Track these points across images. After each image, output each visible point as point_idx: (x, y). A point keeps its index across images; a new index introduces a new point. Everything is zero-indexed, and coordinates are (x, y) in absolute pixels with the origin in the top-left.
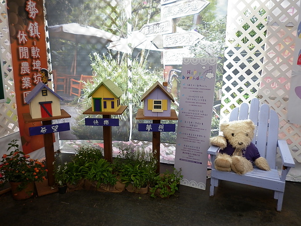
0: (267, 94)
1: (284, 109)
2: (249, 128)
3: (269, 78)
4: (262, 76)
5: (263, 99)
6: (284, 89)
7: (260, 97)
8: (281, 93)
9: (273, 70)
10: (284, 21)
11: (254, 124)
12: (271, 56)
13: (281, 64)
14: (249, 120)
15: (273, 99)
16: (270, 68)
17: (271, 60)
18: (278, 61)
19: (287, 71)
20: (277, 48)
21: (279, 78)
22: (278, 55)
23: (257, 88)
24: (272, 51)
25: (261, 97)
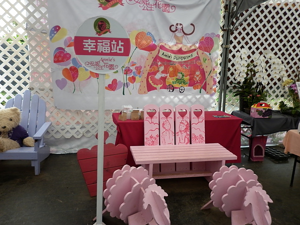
0: (36, 86)
1: (52, 97)
2: (13, 114)
3: (36, 73)
4: (30, 71)
5: (34, 91)
6: (50, 82)
7: (31, 89)
8: (47, 85)
9: (38, 67)
10: (39, 28)
11: (19, 111)
12: (34, 55)
13: (43, 62)
14: (14, 108)
15: (43, 90)
16: (35, 65)
17: (34, 59)
18: (41, 59)
19: (48, 68)
20: (37, 49)
21: (44, 73)
22: (39, 54)
23: (28, 81)
24: (34, 51)
25: (33, 89)
